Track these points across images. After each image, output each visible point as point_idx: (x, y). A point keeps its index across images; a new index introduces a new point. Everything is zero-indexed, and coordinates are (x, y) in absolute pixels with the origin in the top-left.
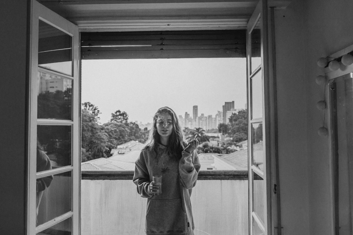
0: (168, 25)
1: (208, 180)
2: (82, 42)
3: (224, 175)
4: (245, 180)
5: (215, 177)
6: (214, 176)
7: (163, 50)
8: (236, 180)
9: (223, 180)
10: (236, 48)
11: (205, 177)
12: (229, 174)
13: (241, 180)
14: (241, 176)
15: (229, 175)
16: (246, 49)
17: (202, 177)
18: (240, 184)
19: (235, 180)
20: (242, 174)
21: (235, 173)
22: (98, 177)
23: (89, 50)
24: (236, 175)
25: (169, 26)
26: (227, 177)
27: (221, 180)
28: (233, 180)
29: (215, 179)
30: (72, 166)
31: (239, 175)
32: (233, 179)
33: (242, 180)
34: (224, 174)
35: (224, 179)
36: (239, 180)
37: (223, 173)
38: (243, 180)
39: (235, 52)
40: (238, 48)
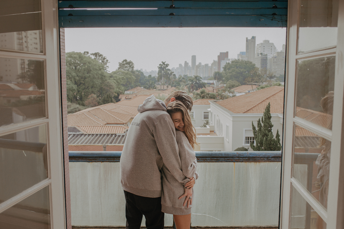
1: (219, 162)
2: (60, 2)
3: (238, 157)
4: (260, 163)
5: (228, 159)
6: (226, 159)
7: (174, 15)
8: (250, 162)
9: (236, 163)
10: (274, 14)
11: (217, 160)
12: (244, 156)
13: (256, 162)
14: (257, 159)
15: (243, 158)
17: (213, 159)
18: (255, 167)
19: (249, 162)
20: (258, 156)
21: (250, 155)
22: (96, 159)
24: (251, 158)
26: (241, 160)
27: (234, 162)
28: (247, 163)
31: (255, 158)
32: (248, 162)
33: (258, 163)
35: (237, 162)
36: (255, 162)
37: (237, 156)
39: (272, 20)
40: (276, 15)
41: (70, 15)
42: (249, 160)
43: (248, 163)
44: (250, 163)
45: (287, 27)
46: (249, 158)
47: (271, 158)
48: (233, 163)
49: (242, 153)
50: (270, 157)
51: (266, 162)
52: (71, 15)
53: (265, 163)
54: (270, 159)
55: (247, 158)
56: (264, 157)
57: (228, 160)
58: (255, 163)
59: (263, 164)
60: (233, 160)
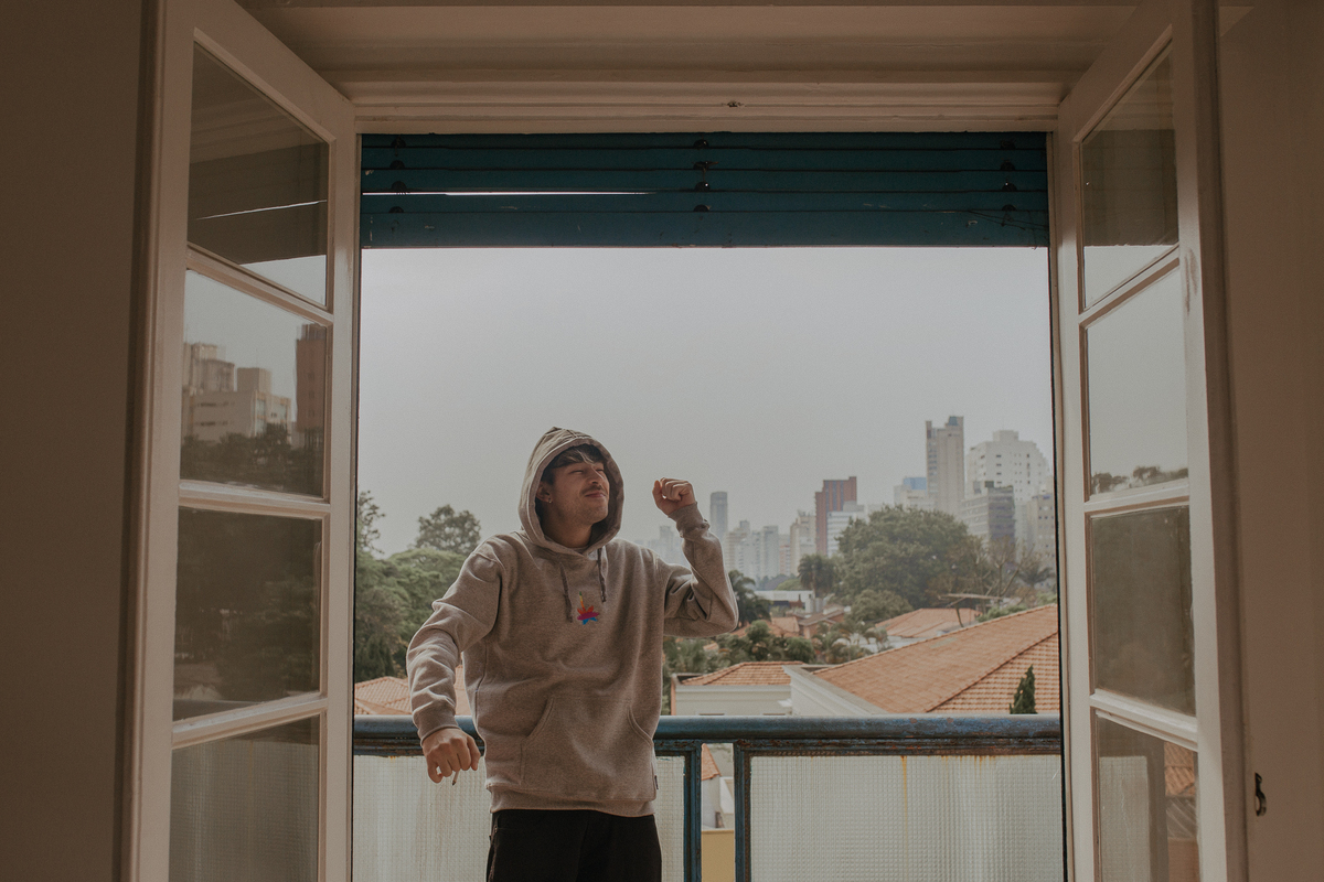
0: (733, 105)
1: (850, 755)
2: (367, 173)
3: (917, 736)
4: (997, 757)
5: (879, 744)
6: (874, 741)
7: (707, 210)
8: (961, 755)
9: (909, 757)
10: (1008, 208)
11: (840, 745)
12: (937, 730)
13: (981, 755)
14: (984, 741)
15: (934, 738)
17: (829, 744)
18: (978, 772)
19: (957, 755)
20: (987, 732)
21: (959, 729)
22: (409, 745)
23: (396, 208)
24: (963, 737)
25: (734, 112)
26: (926, 745)
27: (903, 756)
28: (950, 757)
29: (878, 750)
30: (324, 695)
31: (975, 737)
32: (951, 754)
33: (988, 757)
34: (918, 733)
35: (913, 753)
36: (976, 755)
37: (913, 729)
38: (991, 755)
39: (1003, 225)
40: (1014, 209)
41: (396, 210)
42: (956, 745)
43: (954, 758)
44: (959, 757)
45: (1047, 244)
46: (956, 738)
47: (1034, 737)
48: (899, 758)
49: (931, 721)
50: (1031, 734)
51: (1017, 754)
52: (398, 212)
53: (1012, 757)
54: (1030, 744)
55: (947, 738)
56: (1010, 737)
57: (881, 747)
58: (978, 757)
59: (1005, 762)
60: (900, 747)
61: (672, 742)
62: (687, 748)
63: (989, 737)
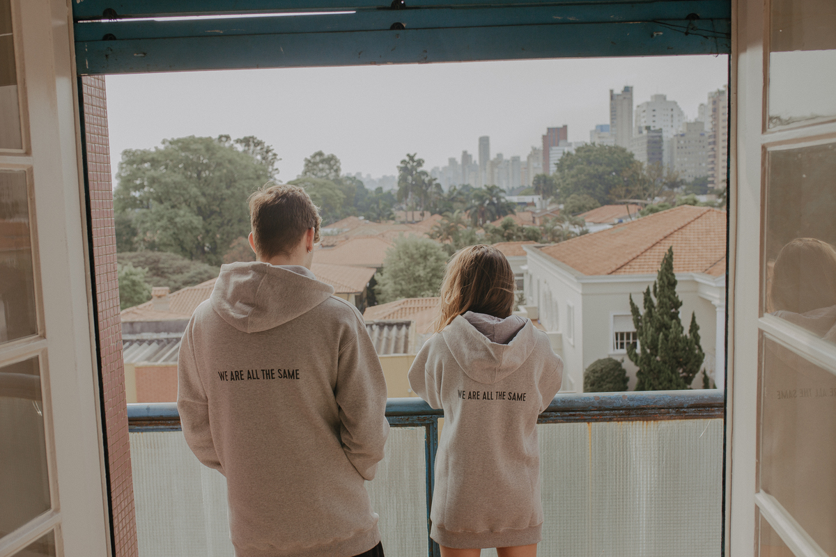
3: (599, 409)
4: (659, 422)
5: (571, 415)
6: (567, 413)
7: (403, 28)
8: (632, 420)
9: (593, 424)
10: (692, 17)
12: (615, 405)
13: (647, 420)
14: (650, 412)
15: (612, 410)
16: (730, 19)
18: (645, 433)
19: (629, 420)
20: (652, 405)
21: (631, 403)
24: (634, 409)
26: (606, 415)
27: (589, 422)
28: (624, 423)
29: (570, 420)
31: (643, 409)
32: (625, 420)
33: (652, 421)
34: (600, 407)
35: (596, 420)
36: (643, 420)
37: (597, 405)
38: (654, 420)
39: (687, 34)
40: (698, 18)
41: (109, 37)
42: (629, 414)
43: (627, 423)
44: (631, 423)
45: (729, 52)
46: (629, 409)
47: (688, 408)
48: (586, 423)
49: (610, 398)
50: (686, 405)
51: (675, 419)
52: (111, 39)
53: (670, 421)
54: (685, 412)
55: (622, 410)
56: (669, 408)
57: (573, 418)
58: (645, 422)
59: (665, 425)
60: (586, 417)
61: (415, 417)
62: (427, 422)
63: (654, 408)
